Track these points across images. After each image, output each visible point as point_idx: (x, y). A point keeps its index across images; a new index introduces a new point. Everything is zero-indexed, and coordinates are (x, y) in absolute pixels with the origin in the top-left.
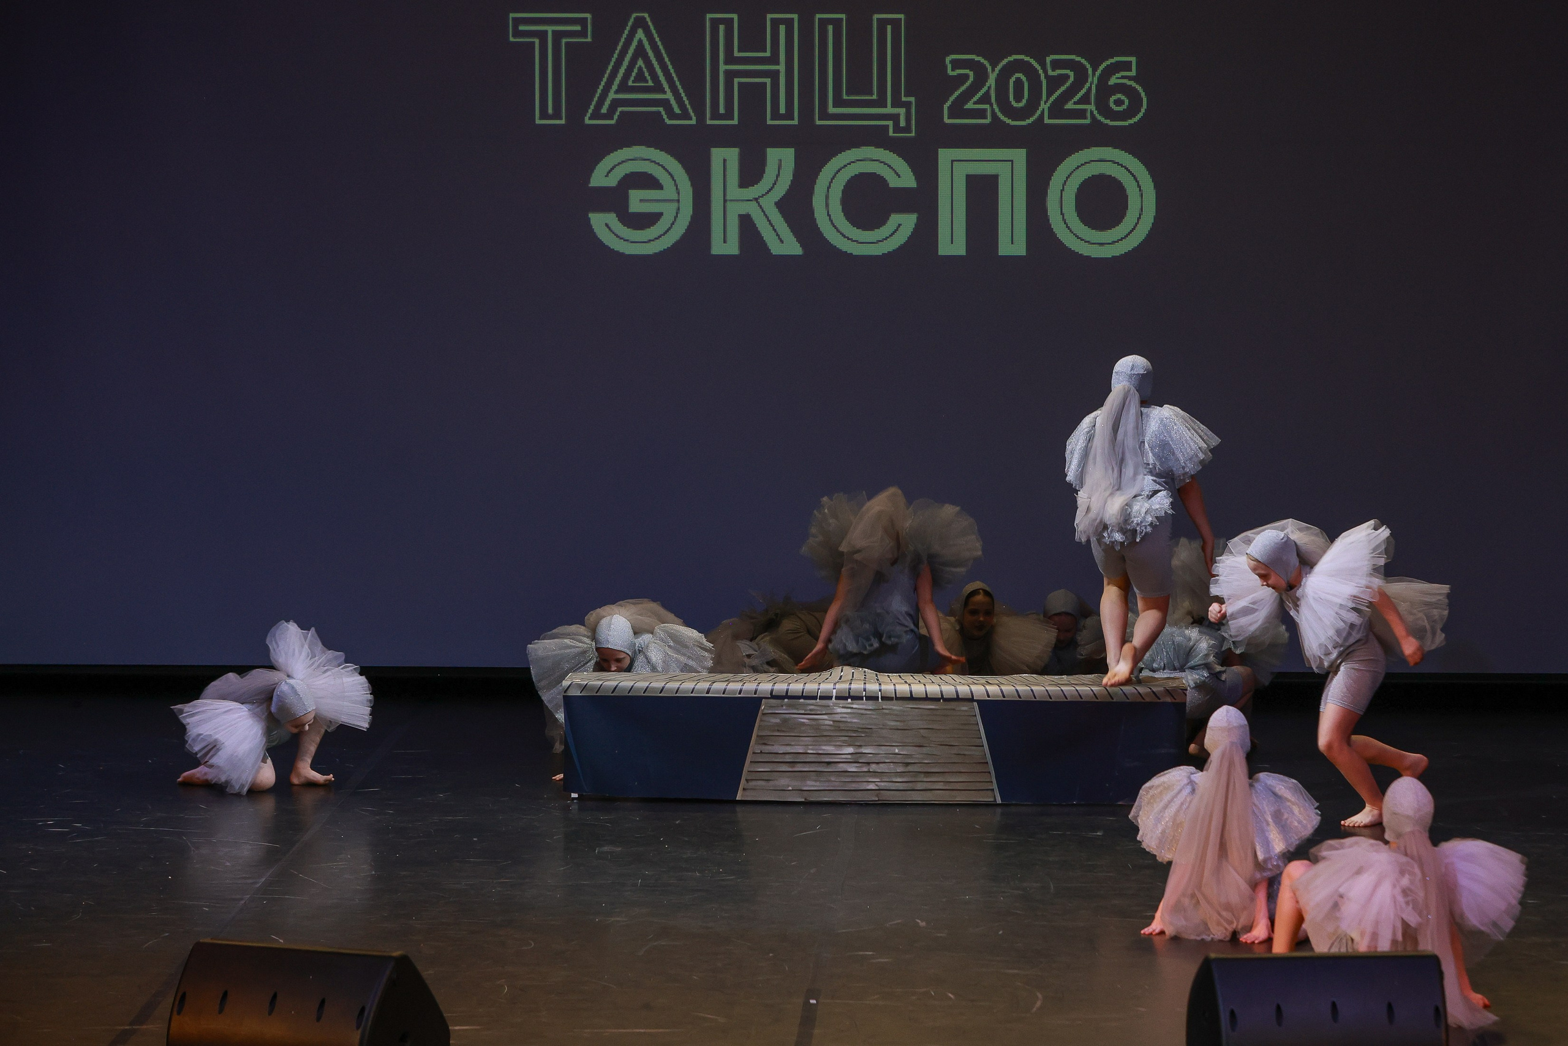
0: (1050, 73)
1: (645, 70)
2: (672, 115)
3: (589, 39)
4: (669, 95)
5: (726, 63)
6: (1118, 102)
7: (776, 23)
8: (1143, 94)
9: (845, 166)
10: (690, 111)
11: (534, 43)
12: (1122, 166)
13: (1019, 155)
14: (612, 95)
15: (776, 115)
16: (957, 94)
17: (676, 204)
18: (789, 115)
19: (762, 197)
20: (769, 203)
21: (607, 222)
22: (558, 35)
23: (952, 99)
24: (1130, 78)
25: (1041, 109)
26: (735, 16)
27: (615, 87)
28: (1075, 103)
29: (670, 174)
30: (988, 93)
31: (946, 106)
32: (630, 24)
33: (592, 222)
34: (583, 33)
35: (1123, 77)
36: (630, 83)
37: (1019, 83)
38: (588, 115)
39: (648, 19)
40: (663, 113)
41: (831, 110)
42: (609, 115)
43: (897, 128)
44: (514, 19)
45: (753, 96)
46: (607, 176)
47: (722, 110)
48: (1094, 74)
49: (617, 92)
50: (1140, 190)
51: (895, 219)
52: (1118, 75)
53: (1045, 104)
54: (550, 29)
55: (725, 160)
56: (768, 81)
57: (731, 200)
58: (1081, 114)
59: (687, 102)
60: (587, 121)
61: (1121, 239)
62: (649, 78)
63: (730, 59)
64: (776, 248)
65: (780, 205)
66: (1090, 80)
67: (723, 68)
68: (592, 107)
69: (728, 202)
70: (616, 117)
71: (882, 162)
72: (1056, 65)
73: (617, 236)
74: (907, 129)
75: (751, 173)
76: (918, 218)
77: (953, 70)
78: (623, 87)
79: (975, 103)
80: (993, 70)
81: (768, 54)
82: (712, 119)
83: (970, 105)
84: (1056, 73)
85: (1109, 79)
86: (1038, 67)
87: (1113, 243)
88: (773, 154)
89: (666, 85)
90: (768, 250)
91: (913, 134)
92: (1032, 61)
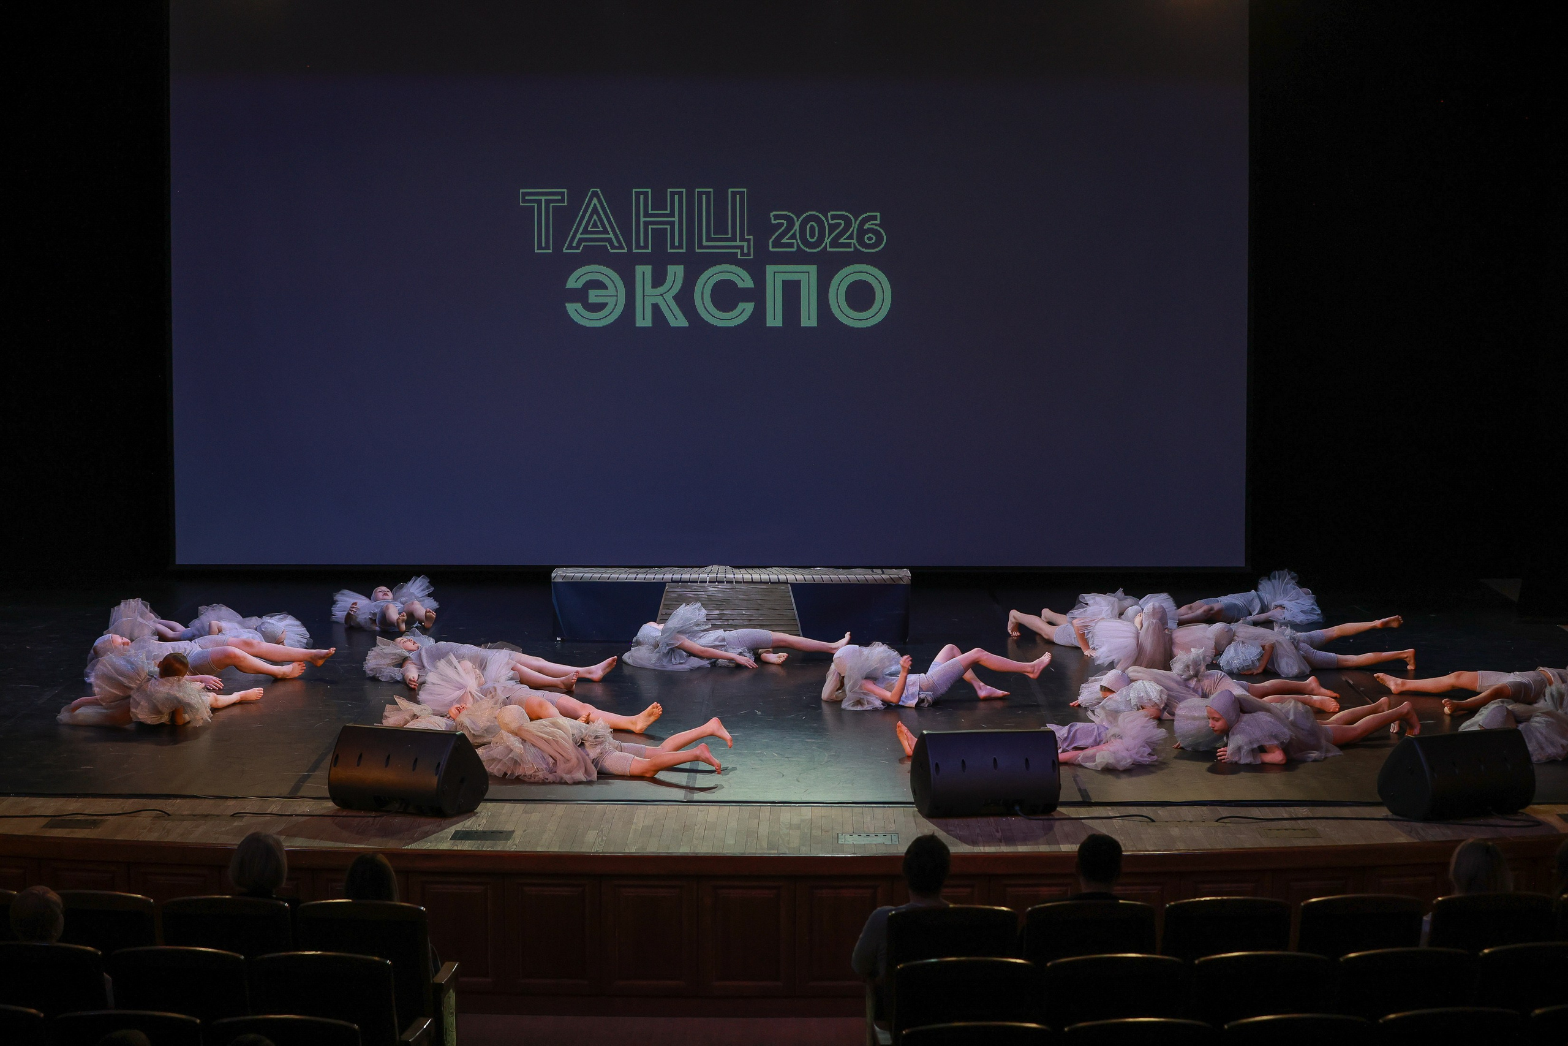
0: (830, 222)
1: (598, 221)
2: (613, 247)
3: (566, 204)
4: (611, 236)
5: (644, 217)
6: (869, 238)
7: (673, 194)
9: (713, 275)
10: (624, 244)
11: (534, 206)
12: (872, 275)
13: (813, 269)
14: (579, 236)
15: (673, 247)
16: (777, 234)
17: (615, 298)
18: (680, 247)
19: (665, 293)
20: (669, 297)
21: (576, 308)
22: (548, 202)
23: (774, 237)
24: (876, 225)
25: (825, 242)
26: (649, 190)
27: (580, 231)
28: (845, 239)
29: (612, 281)
30: (794, 234)
31: (771, 241)
32: (589, 195)
33: (567, 308)
34: (562, 201)
35: (872, 224)
36: (589, 229)
37: (812, 228)
38: (565, 247)
39: (599, 192)
40: (608, 246)
41: (705, 243)
42: (577, 247)
43: (743, 254)
44: (523, 193)
45: (659, 235)
46: (576, 282)
47: (642, 244)
48: (855, 223)
49: (581, 234)
50: (882, 289)
51: (741, 306)
52: (869, 223)
53: (828, 240)
54: (543, 198)
55: (643, 273)
56: (668, 227)
57: (647, 295)
58: (848, 245)
59: (622, 240)
60: (564, 250)
61: (872, 317)
62: (600, 226)
63: (646, 215)
64: (673, 323)
65: (675, 298)
66: (853, 226)
67: (642, 219)
68: (567, 243)
69: (645, 297)
70: (581, 248)
71: (734, 273)
72: (834, 217)
73: (582, 316)
74: (749, 254)
75: (659, 279)
76: (755, 305)
77: (774, 220)
78: (585, 231)
79: (787, 239)
80: (798, 220)
81: (668, 212)
82: (636, 249)
83: (784, 241)
84: (833, 222)
85: (864, 225)
86: (824, 219)
87: (867, 319)
88: (671, 269)
89: (609, 230)
90: (668, 324)
91: (752, 257)
92: (820, 215)
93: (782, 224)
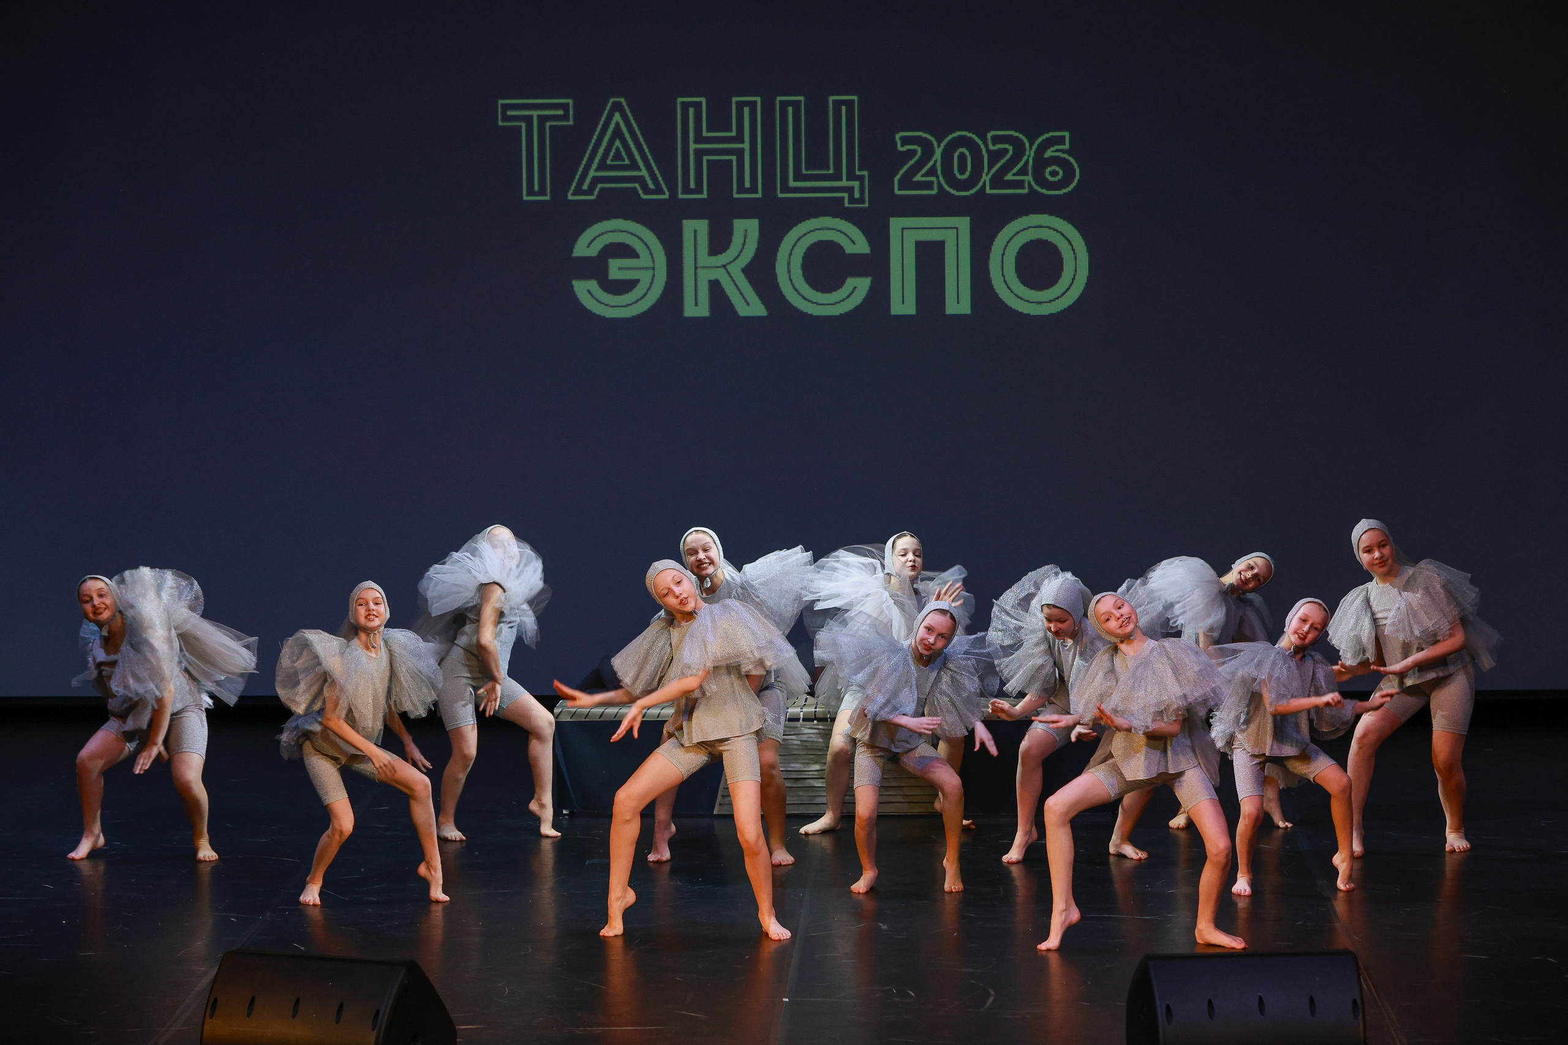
0: (991, 147)
1: (622, 150)
2: (647, 191)
3: (571, 123)
4: (644, 172)
5: (696, 142)
6: (1053, 173)
7: (740, 106)
8: (1076, 166)
9: (805, 235)
10: (664, 186)
11: (520, 127)
12: (1057, 231)
13: (964, 223)
14: (592, 173)
15: (741, 189)
16: (906, 168)
17: (651, 272)
18: (753, 189)
19: (730, 263)
20: (736, 269)
21: (589, 288)
22: (542, 119)
23: (901, 172)
24: (1063, 151)
25: (982, 180)
27: (595, 166)
28: (1014, 175)
29: (646, 244)
30: (934, 167)
31: (896, 179)
32: (608, 108)
33: (576, 289)
34: (565, 117)
35: (1058, 151)
36: (609, 162)
37: (962, 157)
38: (571, 191)
39: (624, 104)
40: (639, 188)
41: (792, 184)
42: (590, 192)
43: (852, 200)
44: (502, 105)
45: (720, 173)
46: (588, 246)
47: (692, 185)
48: (1031, 148)
49: (596, 170)
50: (1074, 253)
51: (851, 282)
52: (1052, 149)
53: (987, 175)
54: (535, 114)
55: (695, 231)
56: (734, 158)
57: (702, 267)
58: (1020, 184)
59: (660, 179)
60: (570, 197)
61: (1058, 298)
62: (625, 157)
63: (699, 139)
64: (743, 311)
65: (746, 271)
66: (1027, 153)
67: (693, 146)
68: (574, 184)
69: (698, 269)
70: (596, 193)
71: (838, 231)
72: (996, 140)
73: (598, 301)
74: (861, 200)
75: (719, 243)
76: (872, 282)
77: (902, 145)
78: (602, 166)
79: (923, 176)
80: (939, 146)
81: (734, 134)
82: (683, 193)
83: (918, 178)
84: (999, 146)
85: (1044, 153)
86: (980, 143)
87: (1050, 301)
88: (739, 225)
89: (641, 164)
90: (735, 313)
91: (867, 205)
92: (974, 137)
93: (915, 152)
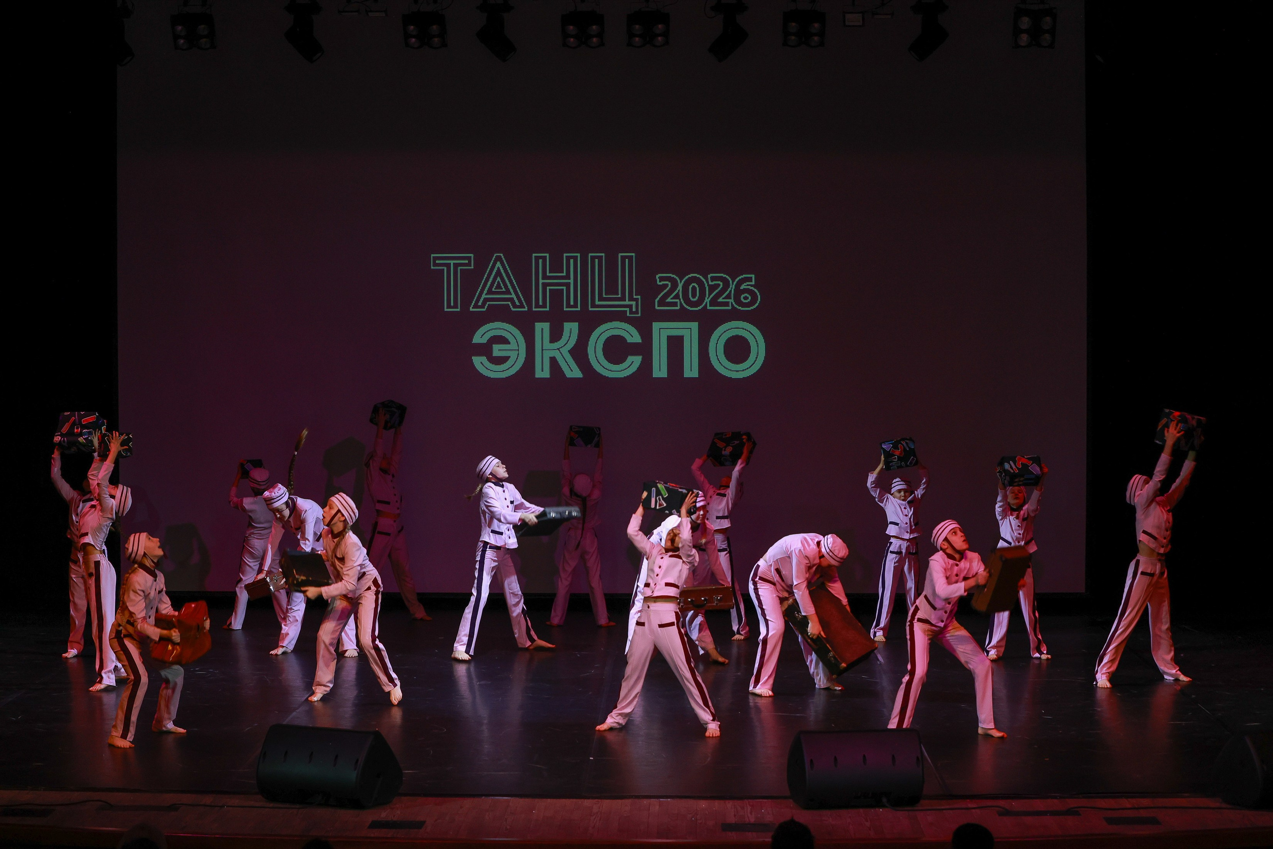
0: (710, 283)
1: (501, 283)
2: (515, 306)
3: (472, 267)
4: (513, 296)
5: (543, 279)
6: (745, 298)
7: (568, 258)
8: (758, 294)
9: (604, 331)
10: (524, 304)
11: (443, 270)
12: (748, 331)
13: (695, 326)
14: (484, 296)
15: (569, 306)
16: (662, 294)
17: (517, 352)
18: (575, 306)
19: (562, 347)
20: (565, 351)
21: (481, 361)
22: (456, 265)
23: (659, 297)
24: (751, 286)
25: (705, 302)
26: (547, 255)
27: (485, 292)
28: (723, 299)
29: (514, 336)
30: (678, 293)
31: (656, 300)
32: (493, 259)
33: (474, 361)
34: (469, 264)
35: (748, 285)
36: (493, 290)
37: (694, 288)
38: (472, 306)
39: (503, 257)
40: (510, 305)
41: (597, 303)
42: (483, 306)
43: (631, 312)
44: (434, 257)
45: (556, 296)
46: (481, 337)
47: (541, 303)
48: (733, 284)
49: (486, 294)
50: (757, 343)
51: (630, 359)
52: (745, 284)
53: (708, 299)
54: (452, 262)
55: (542, 329)
56: (564, 288)
57: (546, 350)
58: (727, 304)
59: (523, 299)
60: (471, 309)
61: (748, 368)
62: (503, 287)
63: (545, 277)
64: (569, 374)
65: (571, 352)
66: (731, 286)
67: (541, 281)
68: (474, 302)
69: (544, 351)
70: (486, 307)
71: (624, 330)
72: (713, 279)
73: (487, 369)
74: (637, 312)
75: (556, 335)
76: (642, 358)
77: (660, 282)
79: (671, 299)
80: (681, 282)
81: (564, 274)
82: (535, 308)
83: (669, 300)
84: (713, 283)
85: (740, 286)
86: (704, 280)
87: (743, 370)
88: (567, 326)
89: (512, 291)
90: (565, 375)
91: (639, 315)
92: (701, 277)
